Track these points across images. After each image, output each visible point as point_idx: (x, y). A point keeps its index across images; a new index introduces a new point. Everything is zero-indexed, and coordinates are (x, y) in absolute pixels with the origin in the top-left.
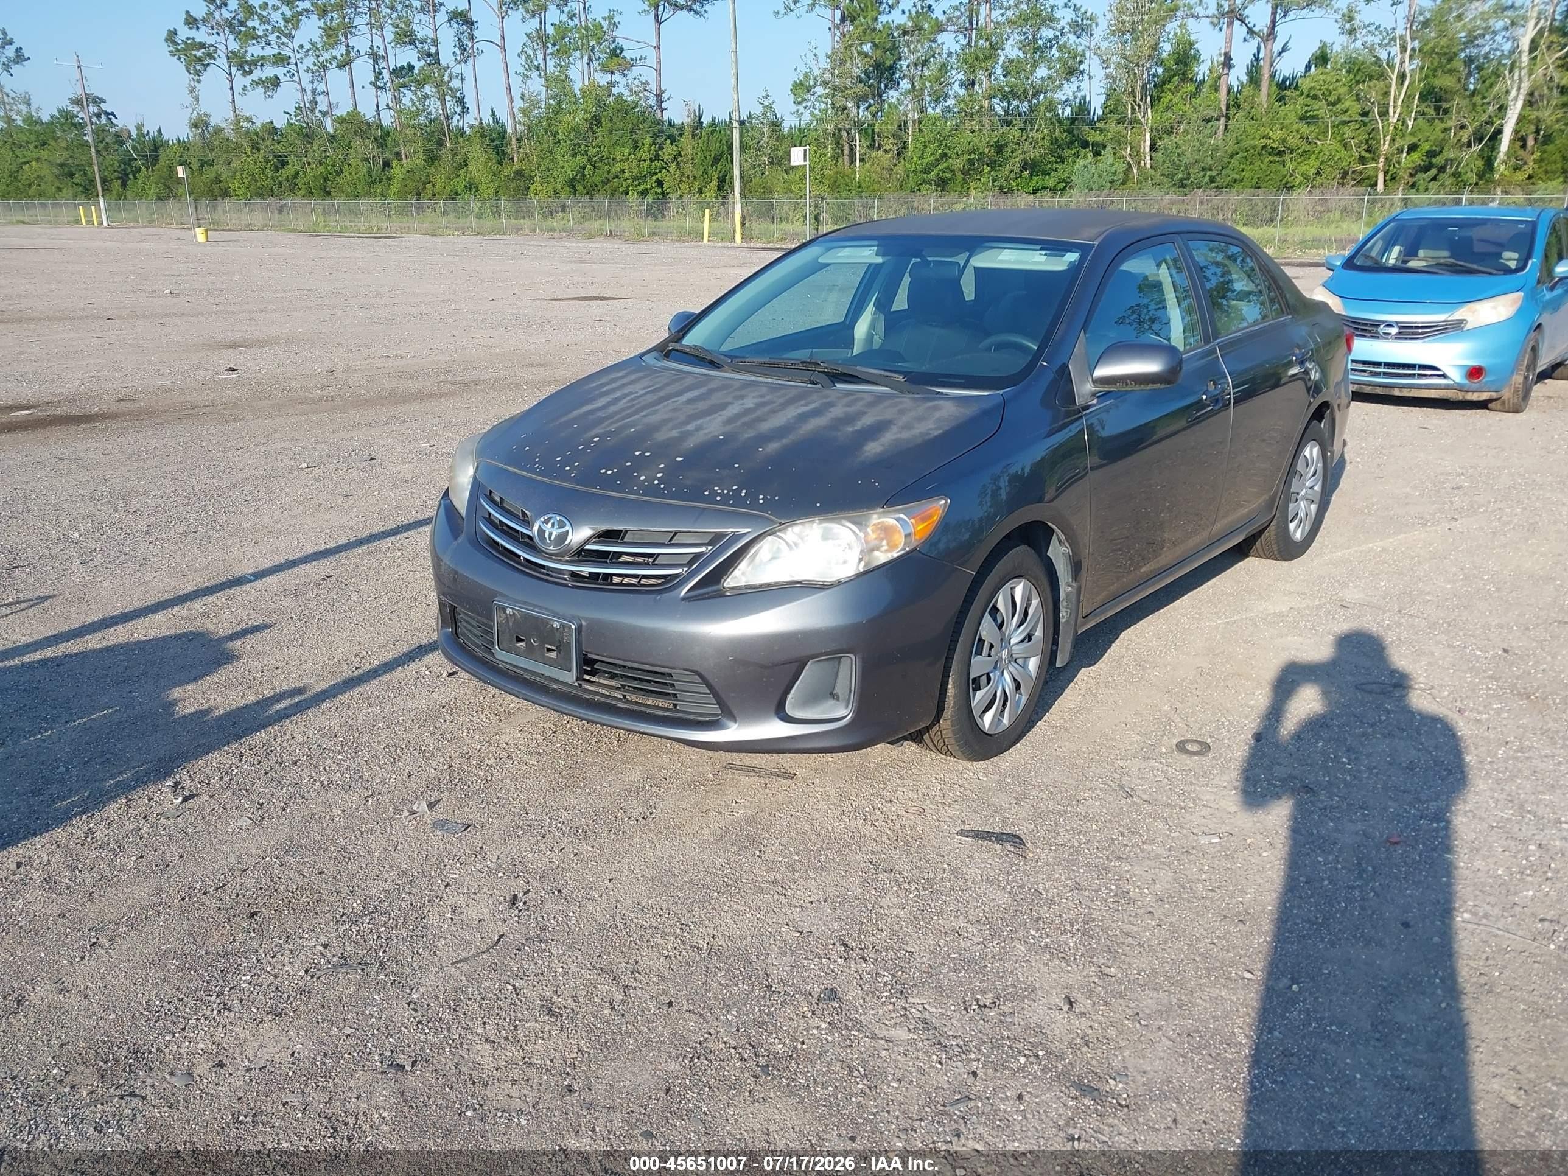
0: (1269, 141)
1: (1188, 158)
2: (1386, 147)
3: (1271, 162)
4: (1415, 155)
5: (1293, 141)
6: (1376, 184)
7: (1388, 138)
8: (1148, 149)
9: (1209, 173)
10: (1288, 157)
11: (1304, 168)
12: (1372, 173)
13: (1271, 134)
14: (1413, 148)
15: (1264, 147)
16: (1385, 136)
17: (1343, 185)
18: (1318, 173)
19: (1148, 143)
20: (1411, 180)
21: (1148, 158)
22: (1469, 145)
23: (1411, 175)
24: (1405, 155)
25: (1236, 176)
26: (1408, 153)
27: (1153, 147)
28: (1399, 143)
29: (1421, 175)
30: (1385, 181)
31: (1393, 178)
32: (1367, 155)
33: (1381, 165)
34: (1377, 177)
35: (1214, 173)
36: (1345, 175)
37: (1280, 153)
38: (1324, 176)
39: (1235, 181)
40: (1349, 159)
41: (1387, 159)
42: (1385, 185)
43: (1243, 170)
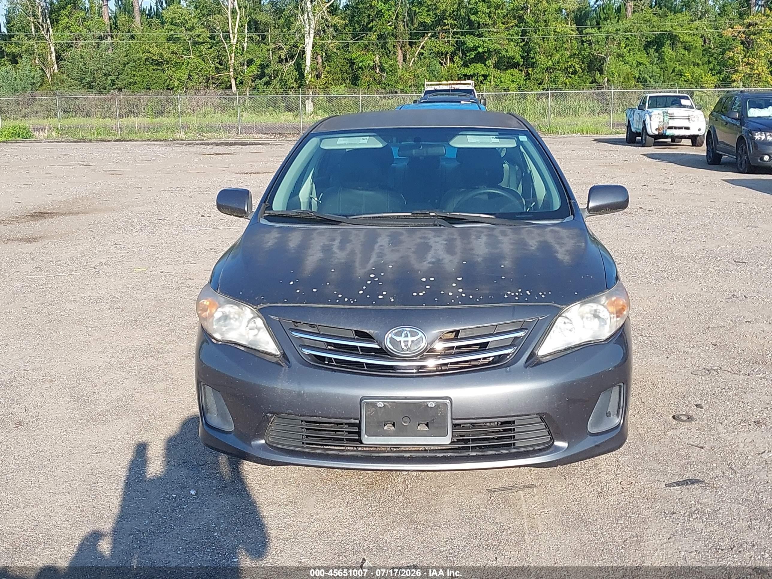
0: (149, 54)
1: (92, 66)
2: (233, 61)
3: (154, 70)
4: (253, 68)
5: (167, 55)
6: (230, 87)
7: (233, 55)
8: (54, 59)
9: (110, 78)
10: (165, 67)
11: (179, 74)
12: (226, 79)
13: (151, 50)
14: (250, 62)
15: (146, 59)
16: (230, 53)
17: (208, 87)
18: (189, 79)
19: (54, 55)
20: (254, 84)
21: (55, 66)
22: (287, 61)
23: (253, 81)
24: (246, 67)
25: (131, 80)
26: (248, 66)
27: (59, 58)
28: (241, 59)
29: (258, 81)
30: (236, 84)
31: (241, 83)
32: (220, 67)
33: (232, 74)
34: (230, 82)
35: (114, 78)
36: (208, 79)
37: (158, 64)
38: (194, 80)
39: (130, 83)
40: (209, 68)
41: (235, 69)
42: (237, 88)
43: (134, 76)
